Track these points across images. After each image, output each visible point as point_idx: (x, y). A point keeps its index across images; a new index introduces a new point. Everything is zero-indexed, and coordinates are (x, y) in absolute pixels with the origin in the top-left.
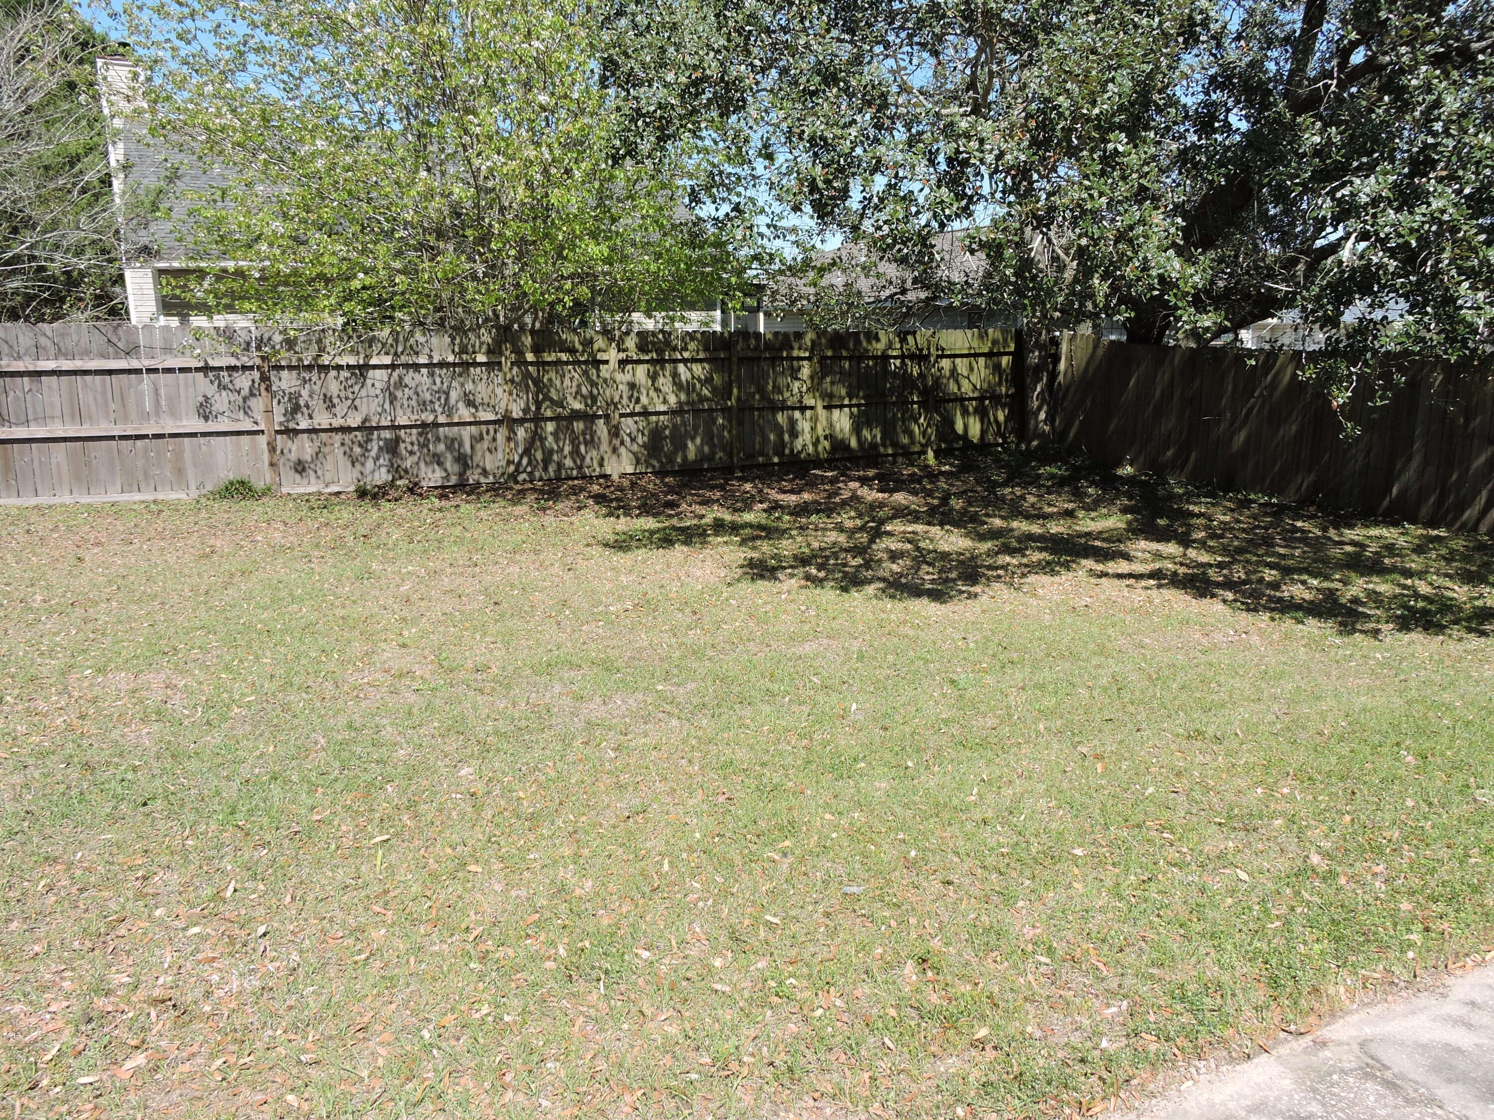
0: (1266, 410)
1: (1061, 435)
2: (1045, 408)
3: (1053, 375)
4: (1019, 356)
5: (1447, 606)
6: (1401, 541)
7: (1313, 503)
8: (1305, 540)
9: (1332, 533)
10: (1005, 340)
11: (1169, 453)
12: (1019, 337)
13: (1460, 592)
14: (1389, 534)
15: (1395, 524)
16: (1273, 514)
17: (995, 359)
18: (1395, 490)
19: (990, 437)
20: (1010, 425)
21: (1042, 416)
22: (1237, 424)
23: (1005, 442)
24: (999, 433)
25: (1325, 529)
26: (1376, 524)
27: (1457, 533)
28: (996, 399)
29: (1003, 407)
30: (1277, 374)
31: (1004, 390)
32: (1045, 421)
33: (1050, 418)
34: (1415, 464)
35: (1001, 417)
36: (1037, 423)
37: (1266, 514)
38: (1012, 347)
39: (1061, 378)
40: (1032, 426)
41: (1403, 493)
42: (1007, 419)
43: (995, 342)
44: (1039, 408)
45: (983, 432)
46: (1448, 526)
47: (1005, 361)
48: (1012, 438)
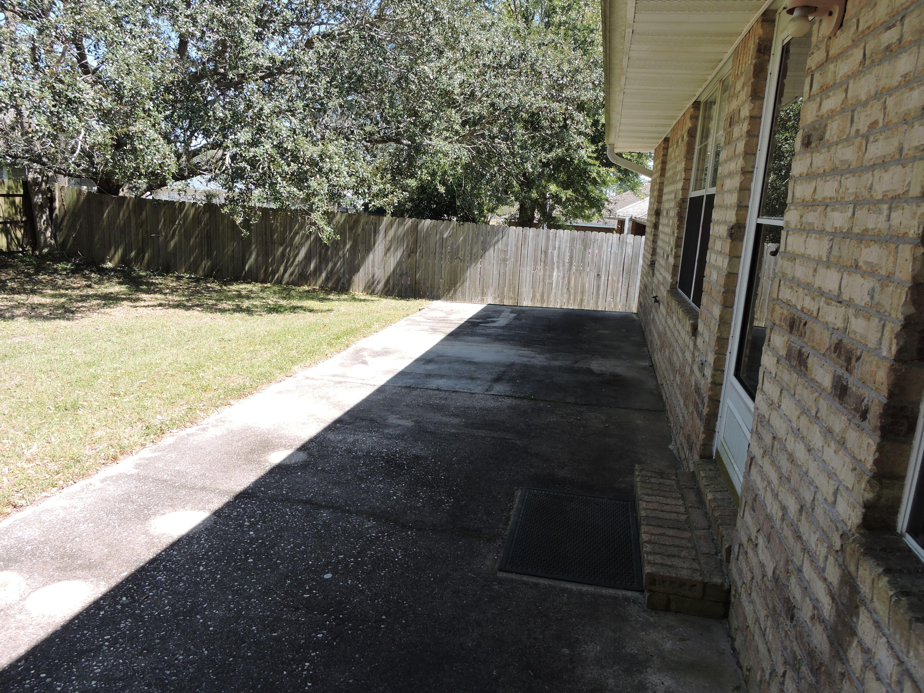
0: (183, 230)
1: (63, 245)
2: (50, 229)
3: (52, 210)
4: (27, 197)
5: (281, 306)
6: (254, 289)
7: (211, 277)
8: (216, 291)
9: (225, 288)
10: (17, 187)
11: (133, 254)
12: (26, 184)
13: (283, 302)
14: (249, 287)
15: (250, 283)
16: (196, 282)
17: (11, 198)
18: (247, 268)
19: (14, 248)
20: (26, 241)
21: (48, 234)
22: (169, 238)
23: (24, 250)
24: (19, 245)
25: (221, 287)
26: (242, 283)
27: (274, 285)
28: (14, 223)
29: (20, 228)
30: (186, 212)
31: (19, 218)
32: (51, 237)
33: (54, 236)
34: (253, 256)
35: (19, 234)
36: (46, 239)
37: (192, 282)
38: (22, 192)
39: (57, 211)
40: (42, 241)
41: (250, 268)
42: (23, 236)
43: (9, 188)
44: (46, 229)
45: (9, 244)
46: (270, 282)
47: (18, 200)
48: (28, 248)
